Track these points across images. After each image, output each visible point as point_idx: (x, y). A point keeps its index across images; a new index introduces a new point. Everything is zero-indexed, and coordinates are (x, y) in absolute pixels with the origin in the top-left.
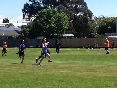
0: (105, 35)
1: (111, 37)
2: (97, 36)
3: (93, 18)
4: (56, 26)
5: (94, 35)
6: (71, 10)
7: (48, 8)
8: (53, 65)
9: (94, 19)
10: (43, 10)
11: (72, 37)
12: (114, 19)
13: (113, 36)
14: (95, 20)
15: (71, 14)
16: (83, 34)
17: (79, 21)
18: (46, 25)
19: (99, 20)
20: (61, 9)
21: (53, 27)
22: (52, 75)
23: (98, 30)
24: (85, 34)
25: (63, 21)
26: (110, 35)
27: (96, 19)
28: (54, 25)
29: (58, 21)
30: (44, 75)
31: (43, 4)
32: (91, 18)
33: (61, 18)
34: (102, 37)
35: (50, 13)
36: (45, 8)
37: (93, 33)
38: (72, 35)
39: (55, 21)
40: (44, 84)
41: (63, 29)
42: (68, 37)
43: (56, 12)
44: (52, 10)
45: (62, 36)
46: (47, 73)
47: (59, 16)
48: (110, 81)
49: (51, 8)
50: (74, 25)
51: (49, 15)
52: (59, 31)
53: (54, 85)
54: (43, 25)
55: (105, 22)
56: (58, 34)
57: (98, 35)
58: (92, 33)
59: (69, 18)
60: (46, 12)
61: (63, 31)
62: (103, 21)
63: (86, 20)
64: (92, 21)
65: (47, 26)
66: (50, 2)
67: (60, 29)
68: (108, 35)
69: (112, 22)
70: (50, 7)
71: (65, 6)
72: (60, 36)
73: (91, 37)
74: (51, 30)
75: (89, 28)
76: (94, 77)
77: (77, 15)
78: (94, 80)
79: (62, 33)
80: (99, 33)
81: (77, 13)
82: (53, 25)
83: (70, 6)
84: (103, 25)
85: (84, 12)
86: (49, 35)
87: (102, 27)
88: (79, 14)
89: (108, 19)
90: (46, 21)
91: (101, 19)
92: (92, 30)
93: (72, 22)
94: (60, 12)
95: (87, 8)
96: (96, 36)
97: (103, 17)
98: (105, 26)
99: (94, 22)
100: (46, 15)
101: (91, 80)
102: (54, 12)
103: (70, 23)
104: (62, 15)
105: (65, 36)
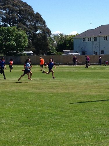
0: (63, 53)
1: (69, 54)
2: (55, 53)
3: (51, 36)
4: (15, 43)
5: (52, 52)
6: (30, 28)
7: (7, 26)
8: (12, 82)
9: (52, 37)
10: (2, 28)
11: (31, 54)
12: (72, 37)
13: (71, 54)
14: (54, 37)
15: (30, 32)
16: (42, 51)
17: (38, 39)
18: (6, 43)
19: (57, 38)
20: (21, 27)
21: (12, 44)
22: (11, 92)
23: (56, 47)
24: (44, 51)
25: (22, 39)
26: (68, 53)
28: (14, 43)
29: (18, 38)
30: (3, 91)
31: (3, 22)
32: (49, 36)
33: (20, 36)
34: (60, 54)
35: (9, 30)
36: (5, 25)
37: (52, 50)
38: (31, 52)
39: (14, 39)
40: (3, 101)
41: (22, 47)
42: (27, 54)
43: (16, 30)
44: (12, 28)
45: (21, 53)
46: (6, 89)
47: (18, 33)
48: (67, 97)
49: (11, 26)
50: (33, 42)
51: (9, 32)
52: (19, 49)
53: (13, 102)
54: (3, 43)
55: (64, 39)
56: (17, 51)
57: (57, 52)
58: (51, 50)
59: (28, 36)
60: (5, 30)
61: (22, 48)
62: (61, 39)
63: (45, 38)
64: (51, 39)
65: (6, 44)
66: (10, 20)
67: (19, 45)
68: (66, 52)
69: (70, 39)
70: (9, 25)
71: (25, 24)
72: (19, 53)
73: (49, 54)
74: (11, 47)
75: (48, 45)
76: (51, 94)
77: (37, 33)
78: (52, 96)
79: (22, 50)
80: (58, 50)
81: (36, 31)
82: (12, 43)
83: (30, 24)
84: (61, 42)
85: (43, 30)
86: (9, 52)
87: (61, 44)
88: (38, 32)
89: (67, 37)
90: (5, 38)
91: (59, 36)
92: (51, 47)
93: (31, 40)
94: (19, 30)
95: (46, 26)
96: (54, 53)
97: (62, 35)
98: (64, 43)
99: (53, 40)
100: (5, 32)
101: (49, 97)
102: (14, 30)
103: (29, 40)
104: (21, 33)
105: (24, 54)
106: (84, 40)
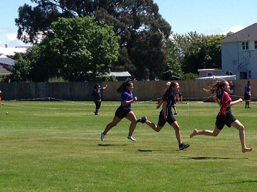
0: (198, 75)
1: (212, 77)
2: (181, 75)
3: (171, 37)
4: (91, 54)
5: (174, 74)
6: (123, 21)
7: (72, 16)
8: (84, 139)
9: (173, 39)
10: (61, 20)
11: (126, 77)
12: (218, 39)
13: (215, 77)
14: (177, 40)
15: (123, 28)
16: (151, 71)
17: (140, 43)
18: (69, 53)
19: (185, 42)
20: (102, 18)
21: (84, 56)
22: (84, 160)
23: (182, 63)
24: (156, 71)
25: (106, 44)
26: (210, 75)
27: (179, 39)
28: (87, 53)
29: (95, 44)
30: (65, 159)
31: (63, 8)
32: (167, 38)
33: (101, 37)
34: (191, 78)
35: (76, 25)
36: (67, 15)
37: (172, 69)
38: (127, 74)
39: (88, 44)
40: (66, 180)
41: (106, 62)
42: (118, 78)
43: (91, 24)
44: (83, 20)
45: (104, 76)
46: (71, 155)
47: (96, 32)
48: (210, 172)
49: (80, 16)
50: (129, 52)
51: (76, 30)
52: (98, 66)
53: (88, 182)
54: (62, 53)
55: (199, 45)
56: (94, 72)
57: (184, 74)
58: (170, 69)
59: (119, 37)
60: (68, 24)
61: (107, 64)
62: (194, 44)
63: (156, 41)
64: (170, 44)
65: (70, 55)
66: (78, 4)
67: (100, 60)
68: (204, 74)
69: (214, 45)
70: (77, 14)
71: (111, 11)
72: (100, 75)
73: (167, 77)
74: (81, 63)
75: (163, 58)
76: (175, 164)
77: (138, 31)
78: (176, 170)
79: (105, 70)
80: (186, 70)
81: (137, 26)
82: (84, 52)
83: (123, 12)
84: (193, 52)
86: (76, 74)
87: (193, 56)
88: (142, 28)
89: (205, 39)
90: (68, 43)
91: (189, 38)
92: (171, 62)
93: (125, 46)
94: (99, 24)
96: (178, 76)
97: (194, 36)
98: (198, 54)
99: (174, 46)
100: (68, 30)
101: (169, 171)
102: (87, 25)
103: (121, 47)
104: (103, 31)
105: (111, 77)
106: (246, 45)
